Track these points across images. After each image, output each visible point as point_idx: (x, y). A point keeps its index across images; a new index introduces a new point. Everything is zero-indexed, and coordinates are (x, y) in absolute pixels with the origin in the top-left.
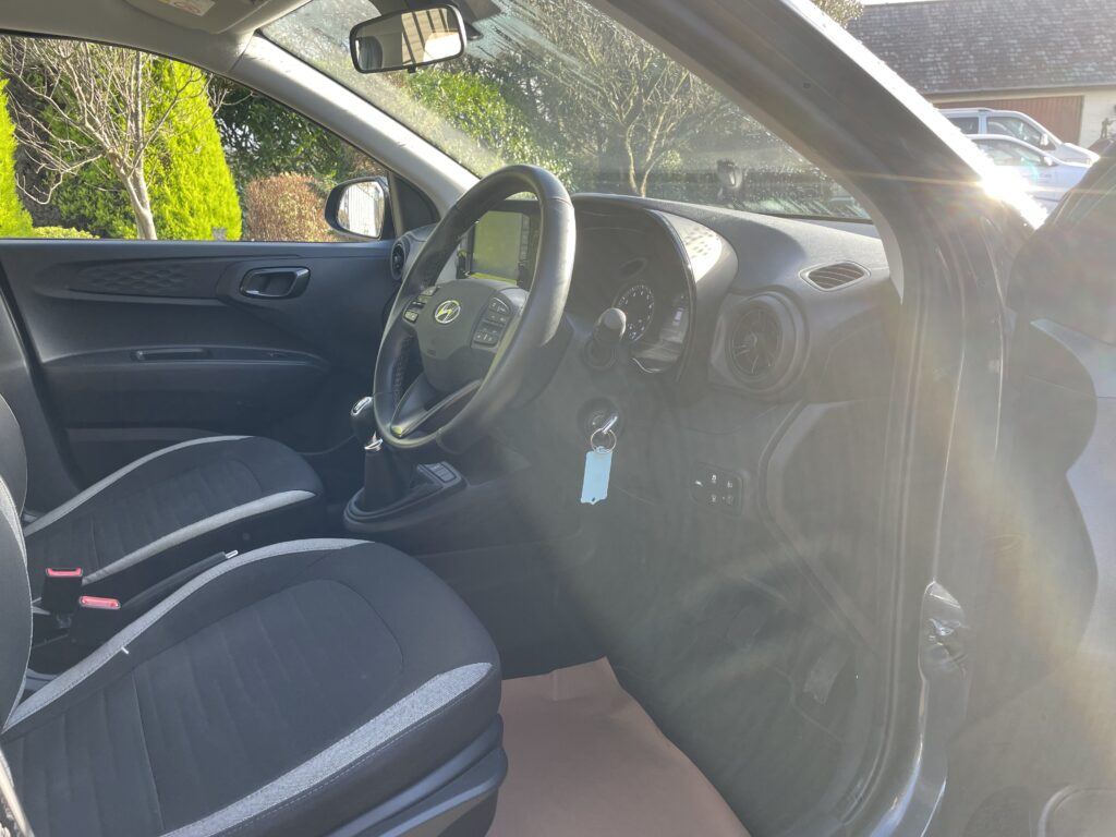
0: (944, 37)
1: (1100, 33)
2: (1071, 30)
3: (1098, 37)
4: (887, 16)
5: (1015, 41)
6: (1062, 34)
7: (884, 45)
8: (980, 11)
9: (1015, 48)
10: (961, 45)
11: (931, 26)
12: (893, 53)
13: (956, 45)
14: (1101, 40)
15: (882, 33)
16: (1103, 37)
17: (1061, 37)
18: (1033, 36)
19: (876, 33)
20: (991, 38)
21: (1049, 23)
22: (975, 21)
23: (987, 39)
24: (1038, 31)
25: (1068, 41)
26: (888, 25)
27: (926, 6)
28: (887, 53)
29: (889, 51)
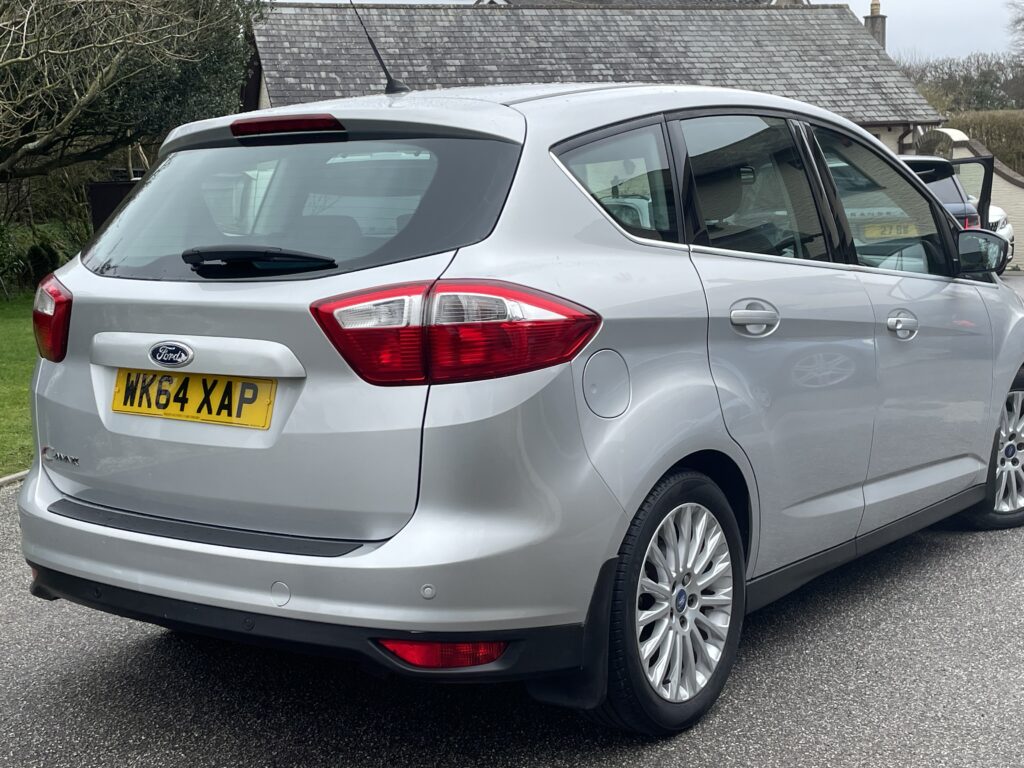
0: (400, 56)
1: (599, 61)
2: (564, 56)
3: (596, 66)
4: (321, 22)
5: (494, 68)
6: (553, 61)
7: (319, 62)
8: (447, 24)
9: (495, 78)
10: (424, 68)
11: (383, 40)
12: (333, 75)
13: (417, 69)
14: (600, 70)
15: (314, 45)
16: (602, 66)
17: (551, 64)
18: (517, 62)
19: (307, 45)
20: (463, 62)
21: (536, 45)
22: (441, 37)
23: (457, 62)
24: (523, 56)
25: (560, 70)
26: (323, 34)
27: (374, 12)
28: (323, 74)
29: (327, 72)
